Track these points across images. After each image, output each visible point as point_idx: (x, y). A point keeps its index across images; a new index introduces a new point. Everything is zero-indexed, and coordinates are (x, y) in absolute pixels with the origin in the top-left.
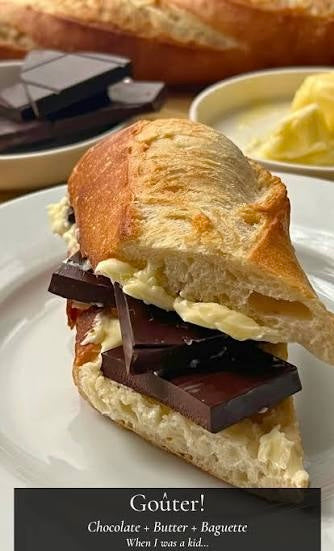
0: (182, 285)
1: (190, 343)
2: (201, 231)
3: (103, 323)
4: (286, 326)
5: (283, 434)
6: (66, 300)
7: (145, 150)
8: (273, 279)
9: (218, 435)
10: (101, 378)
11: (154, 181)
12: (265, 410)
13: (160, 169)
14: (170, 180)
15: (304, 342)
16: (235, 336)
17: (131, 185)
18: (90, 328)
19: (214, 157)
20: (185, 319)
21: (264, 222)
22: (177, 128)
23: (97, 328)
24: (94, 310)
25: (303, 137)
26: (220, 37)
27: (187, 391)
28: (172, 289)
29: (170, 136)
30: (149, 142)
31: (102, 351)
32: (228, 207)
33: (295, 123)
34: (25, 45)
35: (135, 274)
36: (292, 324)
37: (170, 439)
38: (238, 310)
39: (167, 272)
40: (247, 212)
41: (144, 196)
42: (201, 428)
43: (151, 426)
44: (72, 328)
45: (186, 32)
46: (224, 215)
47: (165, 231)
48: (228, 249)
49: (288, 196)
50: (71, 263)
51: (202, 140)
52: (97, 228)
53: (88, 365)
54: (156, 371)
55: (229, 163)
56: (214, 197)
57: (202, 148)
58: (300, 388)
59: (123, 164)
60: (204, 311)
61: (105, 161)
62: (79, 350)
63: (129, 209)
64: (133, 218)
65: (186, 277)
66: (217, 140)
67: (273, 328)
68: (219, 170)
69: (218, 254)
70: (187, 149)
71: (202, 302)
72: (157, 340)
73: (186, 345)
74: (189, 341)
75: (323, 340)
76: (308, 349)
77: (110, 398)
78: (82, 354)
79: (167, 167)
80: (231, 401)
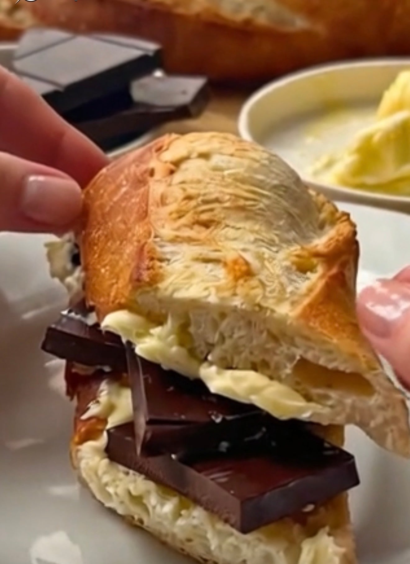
0: (211, 346)
1: (218, 420)
2: (236, 279)
3: (109, 393)
4: (340, 402)
5: (331, 538)
6: (64, 362)
7: (172, 172)
8: (324, 342)
9: (249, 537)
10: (106, 461)
11: (181, 214)
12: (310, 508)
13: (189, 198)
14: (203, 212)
15: (362, 425)
16: (276, 414)
17: (153, 217)
18: (94, 398)
19: (261, 184)
20: (213, 390)
21: (320, 270)
22: (215, 144)
23: (103, 397)
24: (99, 376)
25: (389, 156)
26: (287, 14)
27: (213, 479)
28: (198, 351)
29: (205, 156)
30: (177, 163)
31: (109, 426)
32: (274, 249)
33: (376, 138)
34: (20, 22)
35: (152, 331)
36: (349, 401)
37: (189, 540)
38: (280, 380)
39: (192, 329)
40: (300, 257)
41: (167, 231)
42: (228, 528)
43: (166, 523)
44: (72, 398)
45: (239, 8)
46: (268, 259)
47: (192, 276)
48: (270, 303)
49: (358, 238)
50: (73, 315)
51: (246, 162)
52: (106, 271)
53: (90, 444)
54: (174, 453)
55: (281, 193)
56: (258, 237)
57: (246, 171)
58: (356, 482)
59: (142, 190)
60: (237, 380)
61: (119, 186)
62: (79, 425)
63: (146, 248)
64: (152, 259)
65: (217, 337)
66: (266, 162)
67: (324, 405)
68: (266, 201)
69: (257, 309)
70: (226, 173)
71: (236, 368)
72: (176, 414)
73: (213, 422)
74: (217, 417)
75: (386, 423)
76: (368, 433)
77: (117, 486)
78: (83, 430)
79: (199, 195)
80: (268, 494)
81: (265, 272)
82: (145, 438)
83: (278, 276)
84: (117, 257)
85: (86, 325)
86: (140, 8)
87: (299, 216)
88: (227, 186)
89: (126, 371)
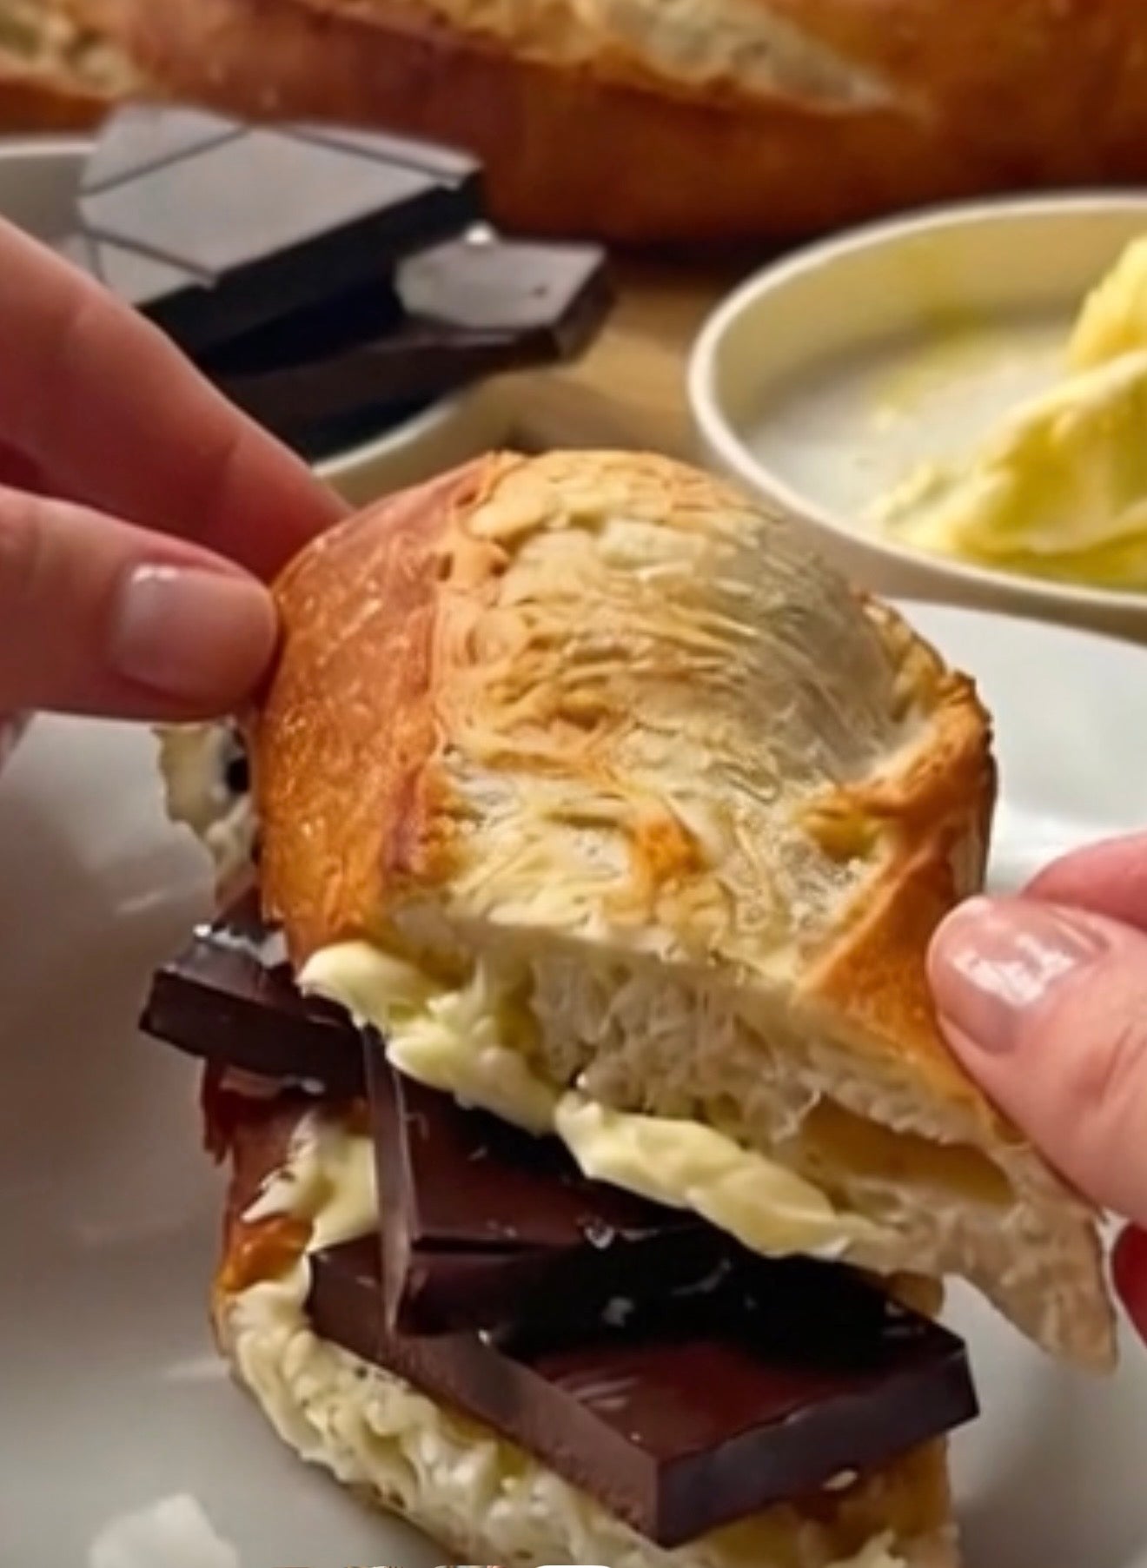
0: (588, 1053)
1: (603, 1242)
2: (660, 878)
3: (320, 1152)
4: (925, 1218)
6: (200, 1064)
7: (498, 570)
8: (887, 1061)
9: (676, 1555)
10: (304, 1339)
11: (517, 689)
12: (846, 1478)
13: (540, 644)
14: (573, 686)
15: (983, 1279)
16: (750, 1239)
17: (439, 697)
18: (279, 1164)
19: (736, 606)
20: (590, 1169)
21: (885, 852)
22: (616, 490)
23: (303, 1162)
24: (293, 1103)
26: (830, 65)
27: (585, 1402)
28: (552, 1062)
29: (588, 523)
30: (514, 542)
31: (314, 1245)
32: (767, 793)
33: (1063, 426)
35: (433, 1004)
36: (947, 1216)
37: (523, 1556)
38: (768, 1151)
39: (539, 1005)
40: (833, 815)
41: (480, 736)
42: (623, 1530)
44: (220, 1158)
45: (698, 44)
46: (746, 824)
47: (540, 864)
48: (744, 950)
49: (996, 749)
50: (224, 937)
51: (699, 542)
52: (315, 832)
53: (264, 1289)
54: (487, 1328)
55: (789, 629)
56: (724, 757)
57: (698, 571)
58: (970, 1410)
59: (416, 614)
60: (653, 1145)
61: (361, 596)
62: (237, 1235)
63: (422, 783)
64: (437, 812)
65: (605, 1027)
66: (752, 542)
67: (881, 1224)
68: (747, 657)
69: (712, 962)
70: (644, 574)
71: (652, 1113)
72: (492, 1225)
73: (588, 1245)
74: (600, 1232)
75: (1045, 1277)
76: (998, 1303)
77: (332, 1410)
78: (247, 1248)
79: (566, 638)
80: (729, 1445)
81: (737, 861)
82: (408, 1286)
83: (771, 875)
84: (344, 798)
85: (259, 966)
86: (427, 47)
87: (833, 691)
88: (644, 611)
89: (363, 1093)
